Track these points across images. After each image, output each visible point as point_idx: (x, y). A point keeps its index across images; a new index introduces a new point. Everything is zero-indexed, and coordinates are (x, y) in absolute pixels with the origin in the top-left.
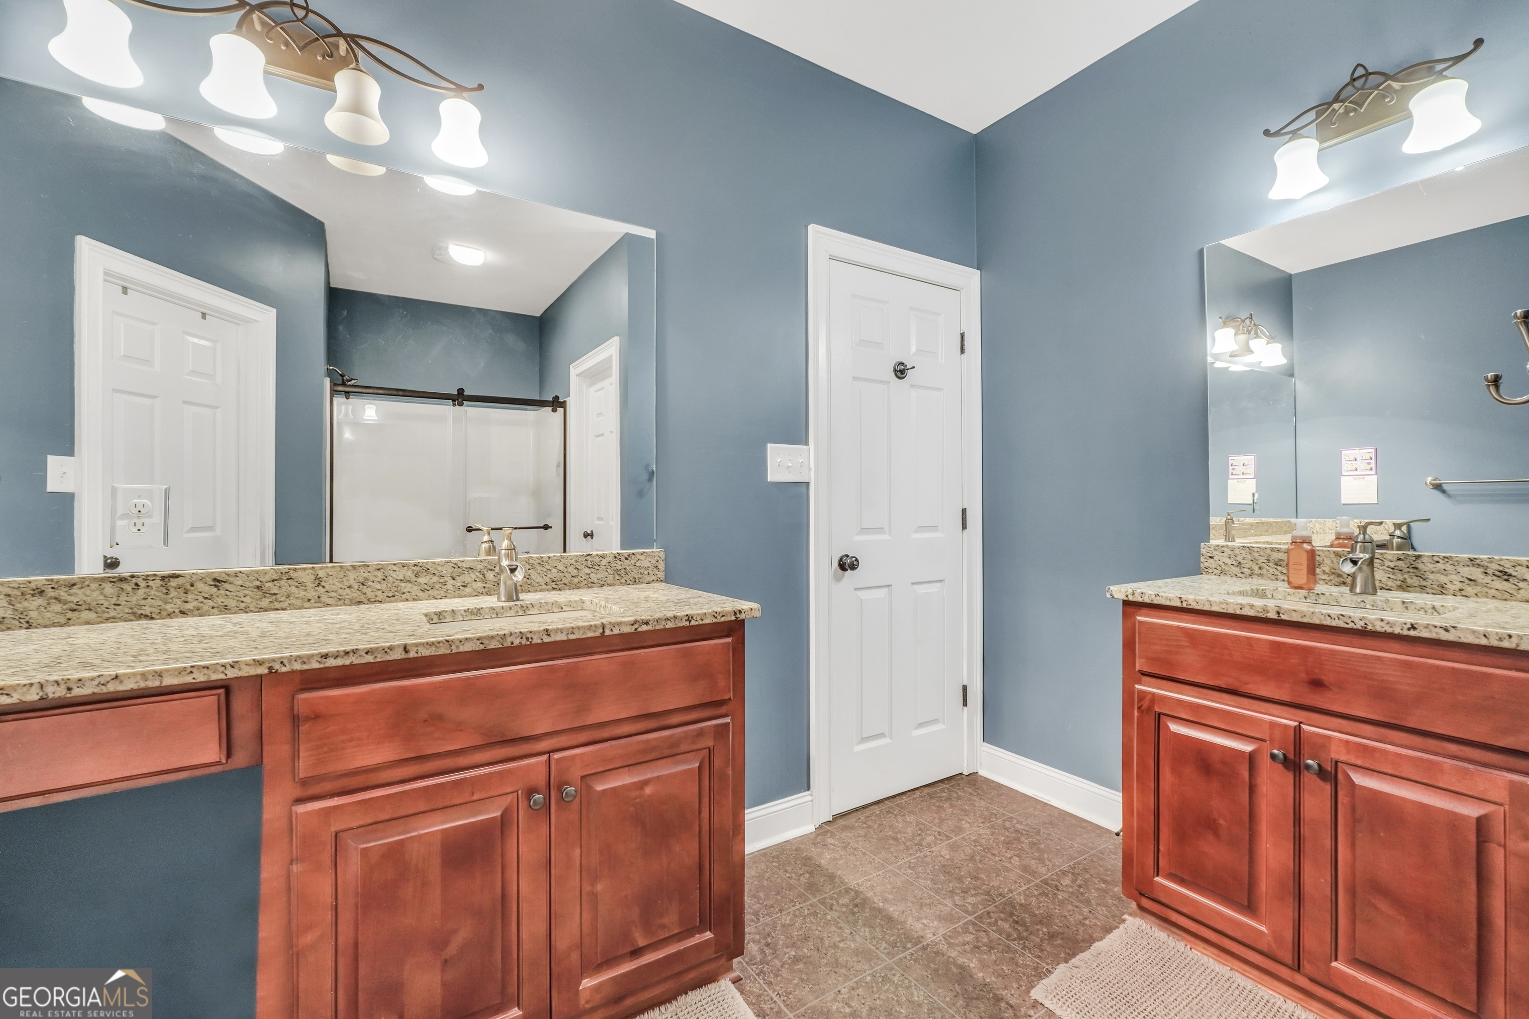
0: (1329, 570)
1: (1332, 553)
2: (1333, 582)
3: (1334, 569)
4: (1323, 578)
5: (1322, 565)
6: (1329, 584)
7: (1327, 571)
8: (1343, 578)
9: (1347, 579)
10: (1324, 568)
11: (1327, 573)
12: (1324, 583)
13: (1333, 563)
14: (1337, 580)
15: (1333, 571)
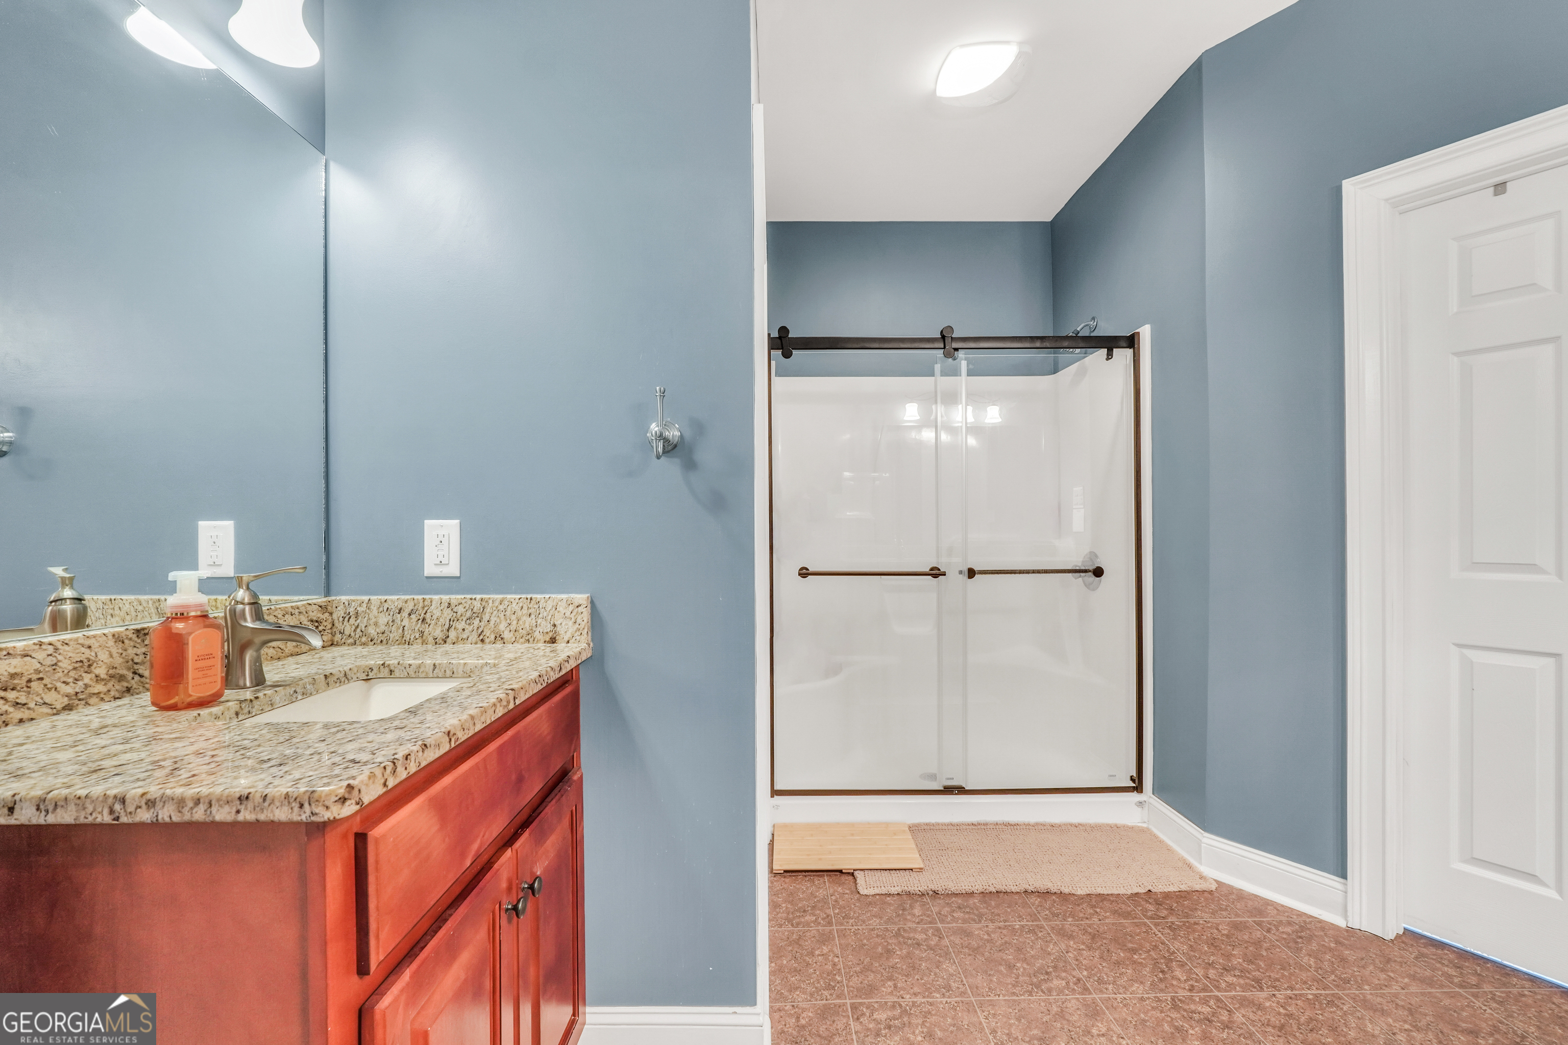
0: (105, 672)
1: (110, 637)
2: (112, 693)
3: (113, 668)
4: (96, 691)
5: (95, 665)
6: (107, 699)
7: (103, 676)
8: (128, 682)
9: (133, 682)
10: (97, 671)
11: (103, 680)
12: (97, 700)
13: (111, 656)
14: (117, 687)
15: (111, 672)
